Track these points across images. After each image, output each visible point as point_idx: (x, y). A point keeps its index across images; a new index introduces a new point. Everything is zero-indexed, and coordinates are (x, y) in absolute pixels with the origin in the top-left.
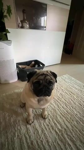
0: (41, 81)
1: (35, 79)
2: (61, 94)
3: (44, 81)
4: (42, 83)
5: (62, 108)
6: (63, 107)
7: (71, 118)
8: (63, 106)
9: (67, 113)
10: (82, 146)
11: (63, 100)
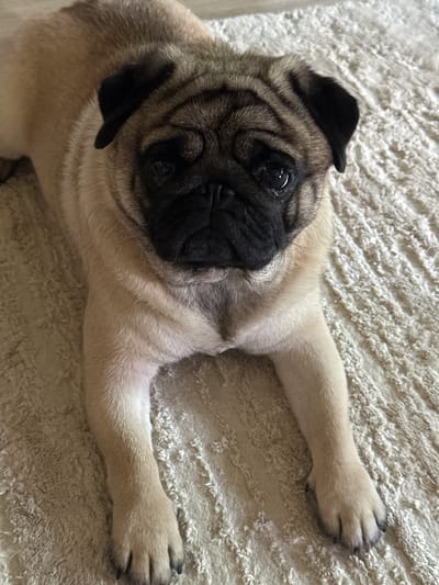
0: (196, 144)
1: (157, 126)
2: (401, 154)
3: (213, 144)
4: (201, 156)
5: (361, 258)
6: (370, 257)
7: (411, 340)
8: (373, 248)
9: (390, 297)
10: (427, 511)
11: (401, 201)
